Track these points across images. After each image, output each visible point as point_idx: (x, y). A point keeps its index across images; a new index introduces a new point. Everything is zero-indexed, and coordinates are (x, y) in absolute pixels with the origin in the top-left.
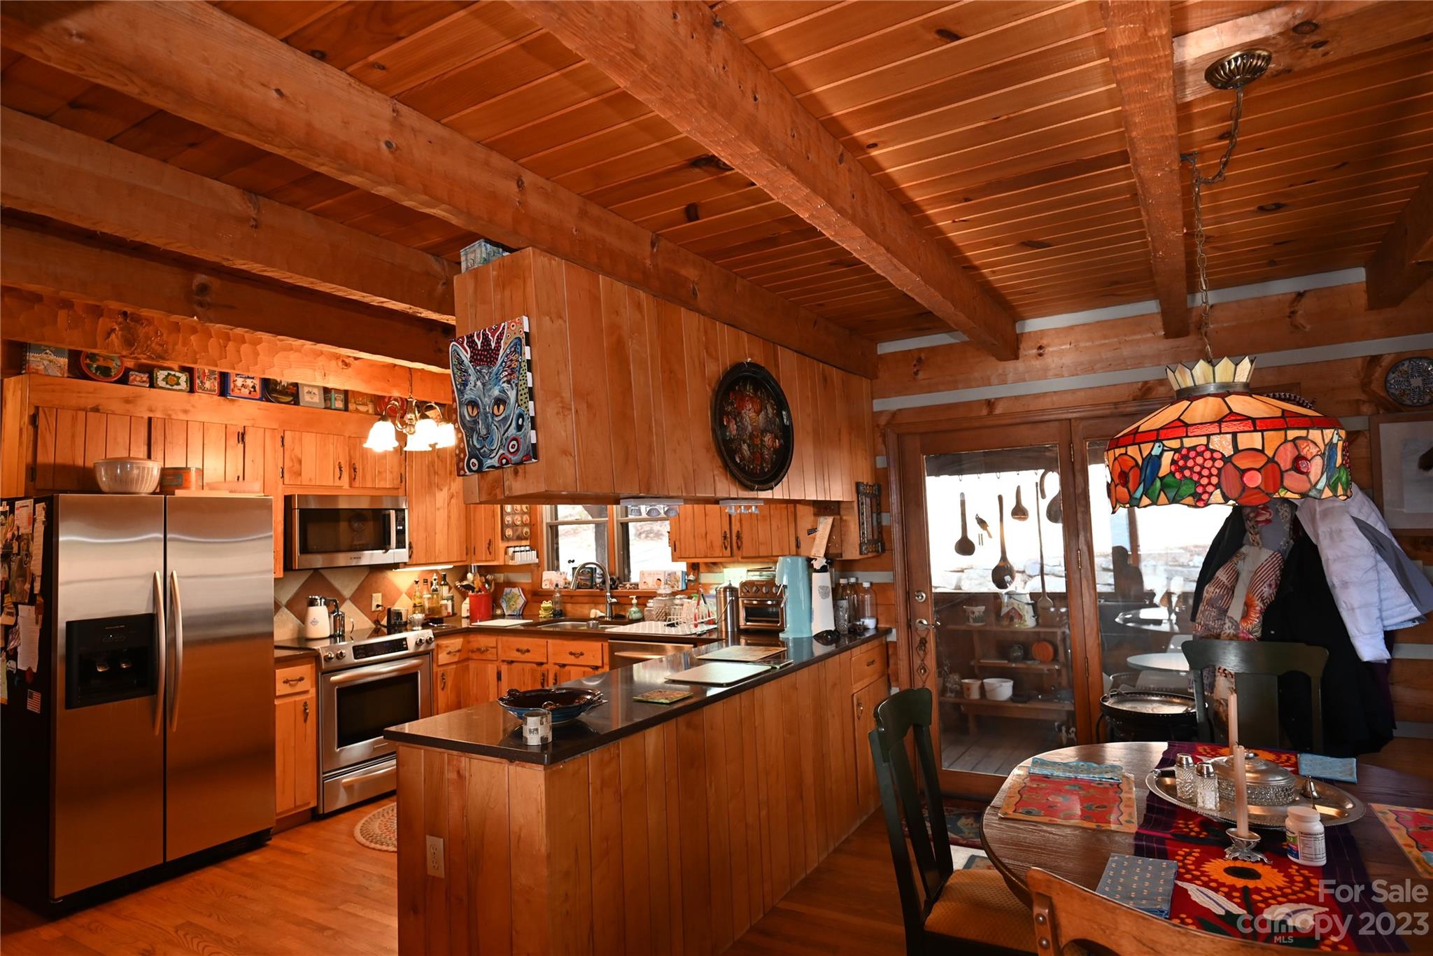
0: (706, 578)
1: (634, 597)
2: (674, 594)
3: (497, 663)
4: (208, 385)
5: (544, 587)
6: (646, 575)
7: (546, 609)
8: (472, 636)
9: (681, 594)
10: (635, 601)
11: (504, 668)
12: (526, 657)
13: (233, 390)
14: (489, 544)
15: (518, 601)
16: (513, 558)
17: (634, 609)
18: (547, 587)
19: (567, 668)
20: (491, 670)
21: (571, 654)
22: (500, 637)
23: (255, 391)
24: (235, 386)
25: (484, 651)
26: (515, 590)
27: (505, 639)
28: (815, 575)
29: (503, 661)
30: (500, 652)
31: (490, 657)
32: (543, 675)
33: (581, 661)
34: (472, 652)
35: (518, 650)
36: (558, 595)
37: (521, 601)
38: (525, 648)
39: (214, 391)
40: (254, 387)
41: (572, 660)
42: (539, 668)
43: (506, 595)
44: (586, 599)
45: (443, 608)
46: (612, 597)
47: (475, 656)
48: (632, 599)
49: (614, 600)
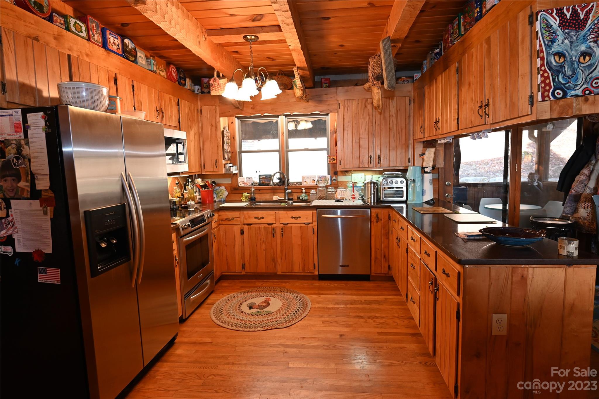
0: (341, 179)
1: (304, 189)
2: (327, 187)
3: (240, 226)
4: (96, 37)
5: (239, 185)
6: (306, 178)
7: (246, 197)
8: (220, 212)
9: (331, 187)
10: (304, 191)
11: (246, 228)
12: (262, 221)
13: (109, 46)
14: (216, 162)
15: (224, 193)
16: (229, 170)
17: (303, 195)
18: (243, 185)
19: (288, 225)
20: (237, 230)
21: (292, 218)
22: (242, 212)
23: (119, 49)
24: (110, 42)
25: (231, 219)
26: (223, 188)
27: (245, 212)
28: (425, 175)
29: (244, 224)
30: (242, 219)
31: (235, 222)
32: (273, 229)
33: (299, 221)
34: (222, 220)
35: (256, 218)
36: (253, 189)
37: (226, 193)
38: (260, 216)
39: (100, 43)
40: (118, 46)
41: (293, 221)
42: (270, 226)
43: (216, 190)
44: (269, 191)
45: (195, 198)
46: (288, 189)
47: (223, 223)
48: (303, 189)
49: (290, 191)
